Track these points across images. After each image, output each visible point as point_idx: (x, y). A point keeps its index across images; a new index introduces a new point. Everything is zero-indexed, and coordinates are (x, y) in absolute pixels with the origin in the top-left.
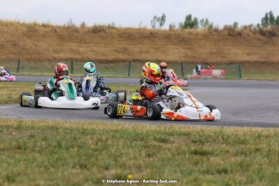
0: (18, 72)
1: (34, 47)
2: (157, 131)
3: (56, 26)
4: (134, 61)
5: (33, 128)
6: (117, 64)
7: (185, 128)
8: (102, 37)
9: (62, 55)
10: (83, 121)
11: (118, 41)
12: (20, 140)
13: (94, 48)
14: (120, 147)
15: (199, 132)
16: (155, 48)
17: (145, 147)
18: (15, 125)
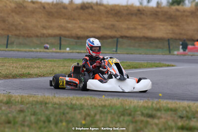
0: (7, 47)
1: (22, 23)
2: (144, 107)
3: (45, 3)
4: (122, 37)
5: (22, 103)
6: (104, 40)
7: (172, 103)
8: (90, 14)
9: (50, 31)
10: (71, 97)
11: (106, 18)
12: (9, 115)
13: (82, 25)
14: (108, 122)
15: (186, 108)
16: (142, 25)
17: (133, 122)
18: (5, 99)
